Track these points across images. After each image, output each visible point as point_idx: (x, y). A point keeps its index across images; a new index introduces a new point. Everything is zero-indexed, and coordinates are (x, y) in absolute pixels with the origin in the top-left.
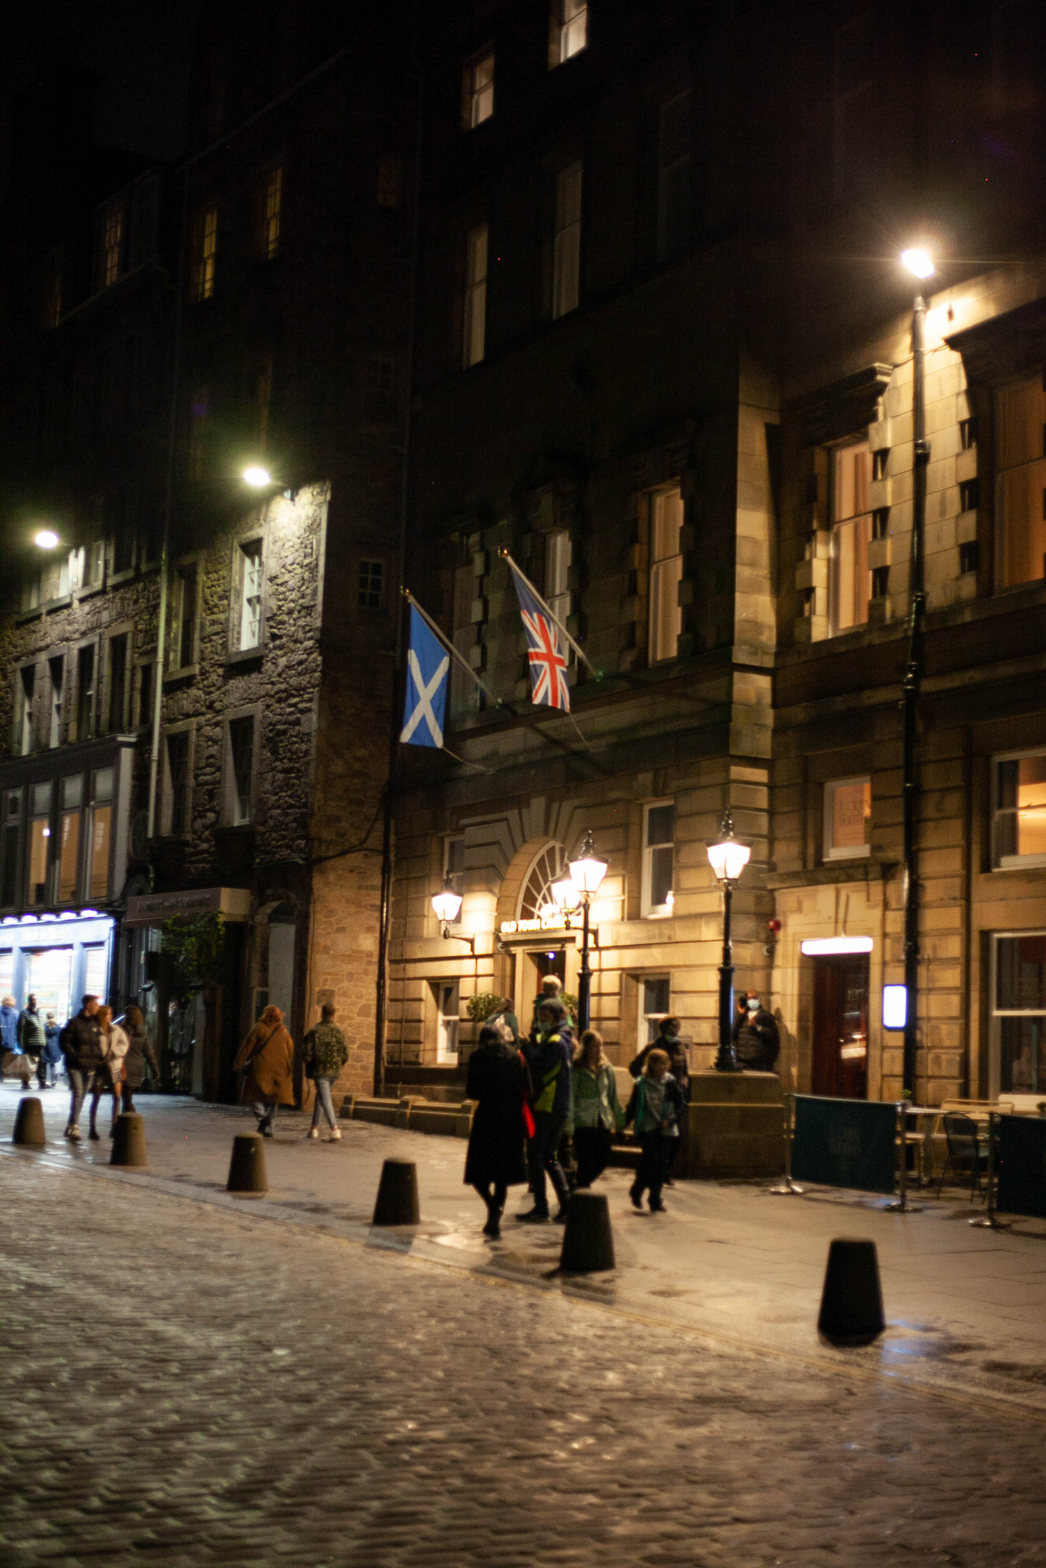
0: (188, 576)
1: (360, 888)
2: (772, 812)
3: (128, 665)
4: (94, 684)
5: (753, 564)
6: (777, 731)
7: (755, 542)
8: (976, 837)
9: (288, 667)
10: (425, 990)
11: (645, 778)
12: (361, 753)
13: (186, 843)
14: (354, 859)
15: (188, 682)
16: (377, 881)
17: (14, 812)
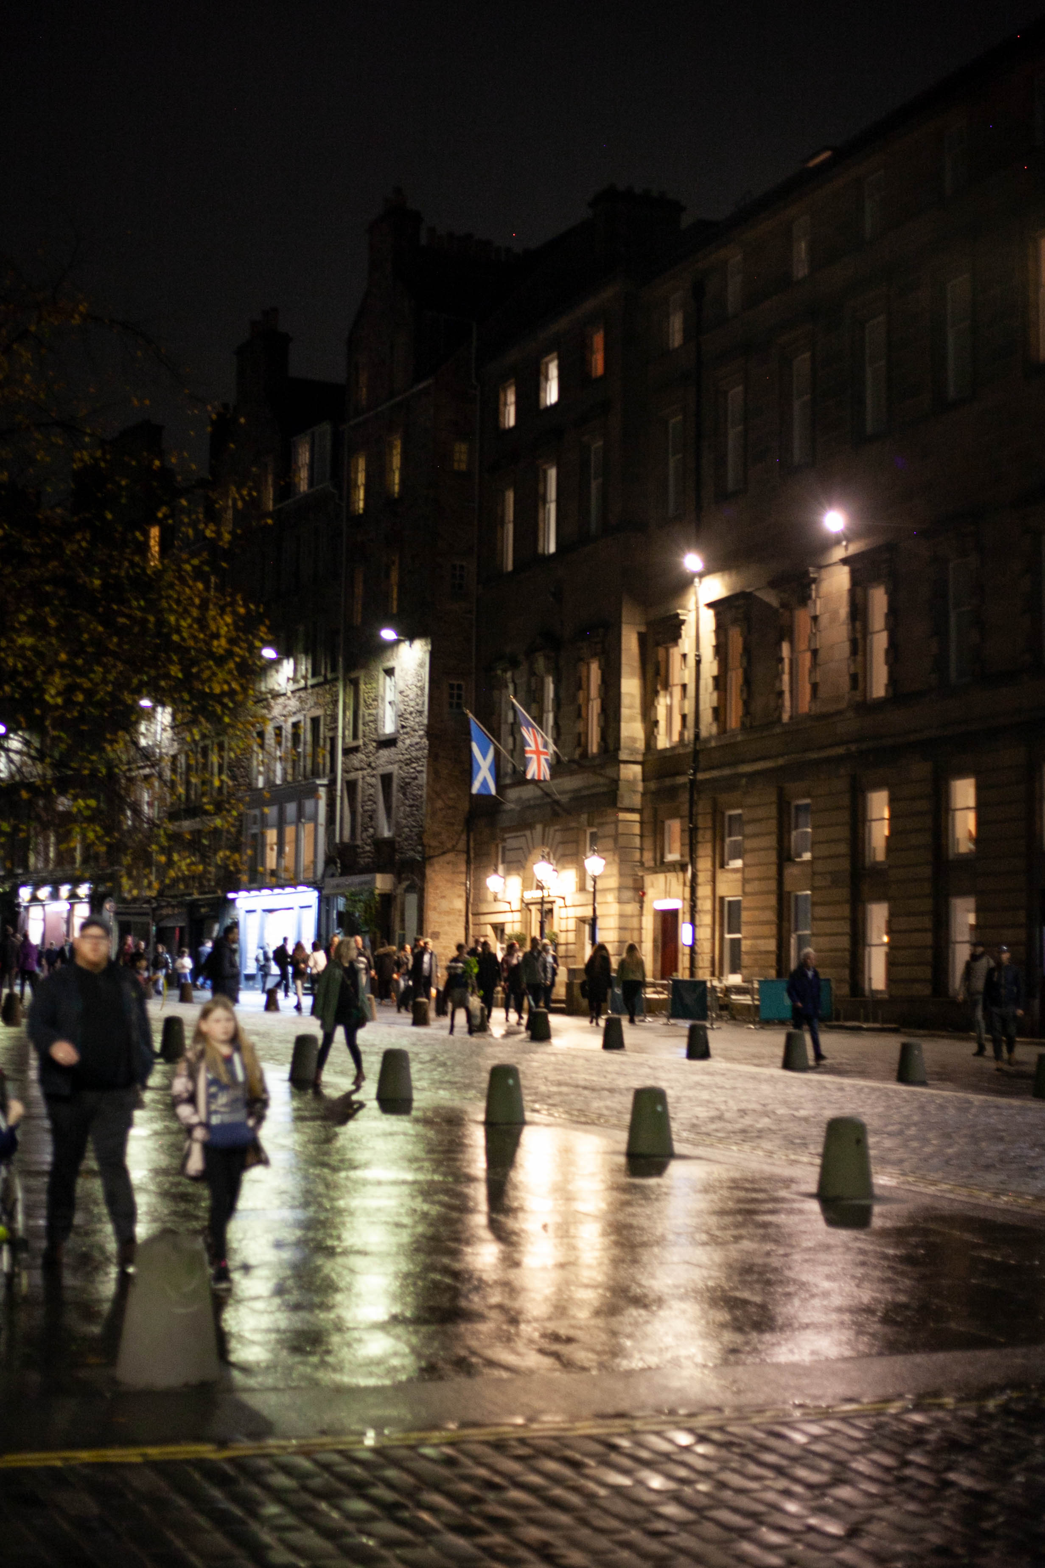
0: (355, 683)
1: (454, 873)
2: (642, 836)
3: (322, 736)
4: (302, 745)
5: (631, 707)
6: (644, 794)
7: (632, 695)
8: (717, 852)
9: (411, 745)
10: (489, 931)
11: (584, 817)
12: (452, 795)
13: (358, 846)
14: (450, 857)
15: (356, 749)
16: (463, 868)
17: (255, 823)
